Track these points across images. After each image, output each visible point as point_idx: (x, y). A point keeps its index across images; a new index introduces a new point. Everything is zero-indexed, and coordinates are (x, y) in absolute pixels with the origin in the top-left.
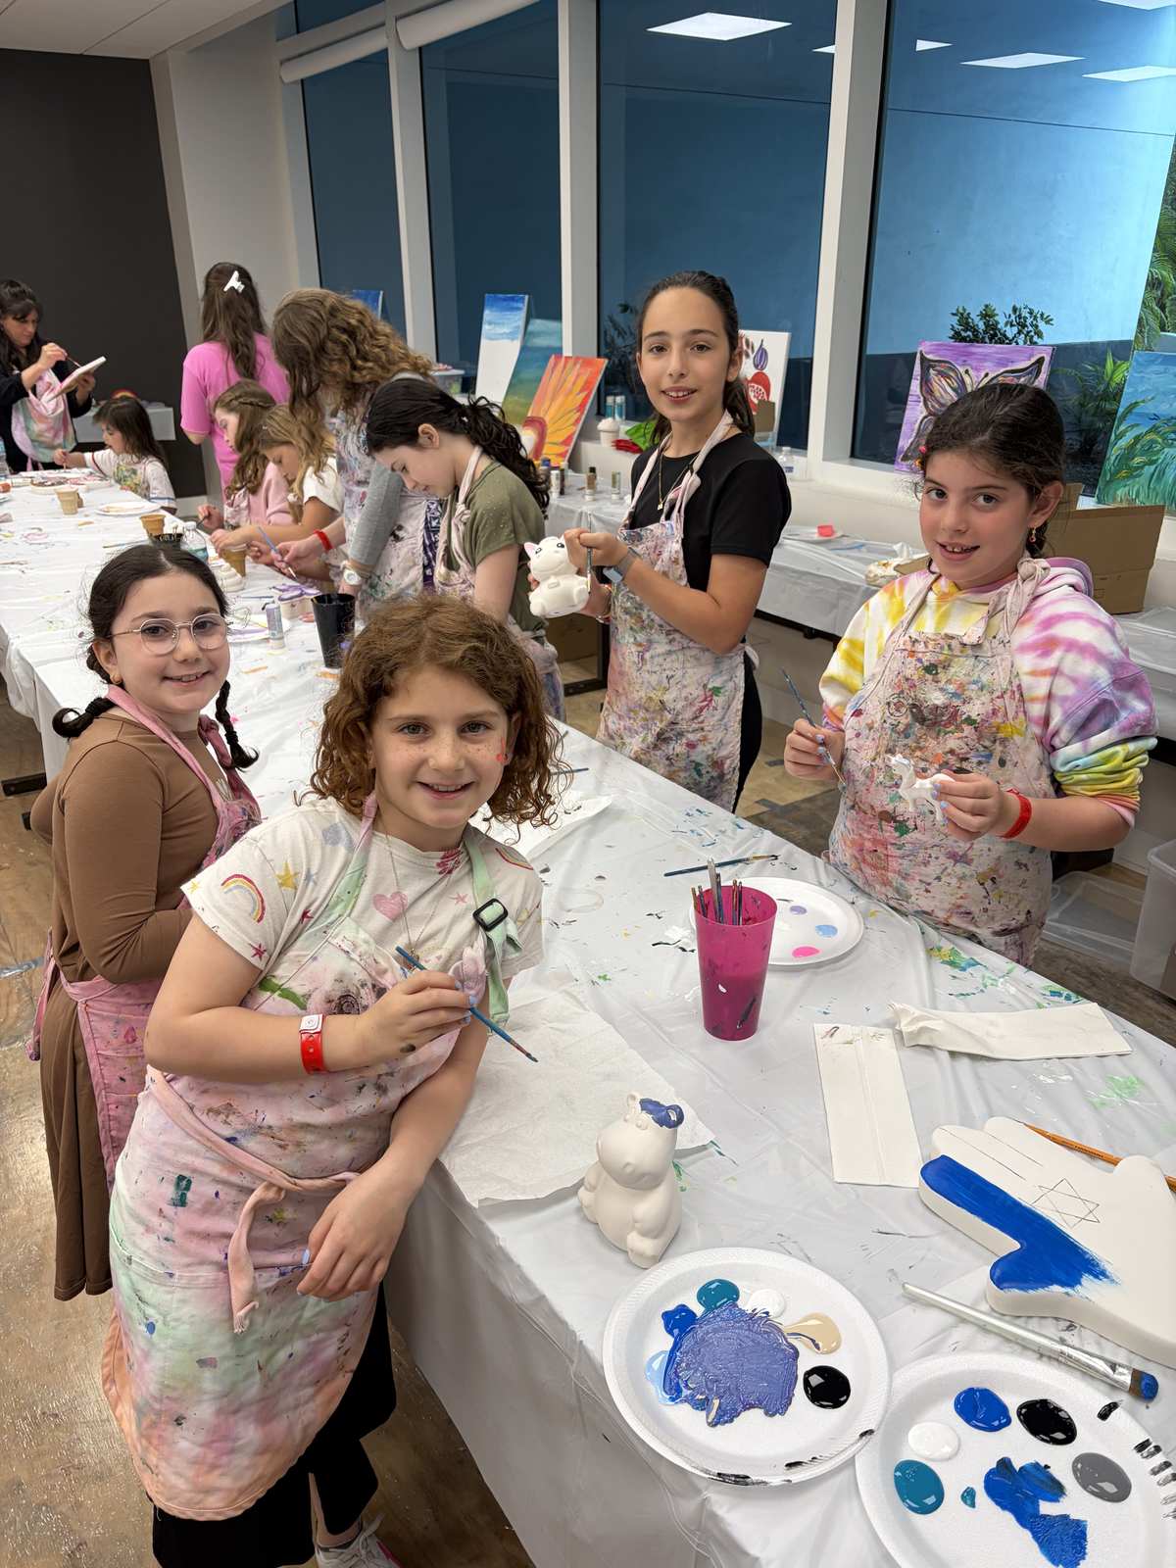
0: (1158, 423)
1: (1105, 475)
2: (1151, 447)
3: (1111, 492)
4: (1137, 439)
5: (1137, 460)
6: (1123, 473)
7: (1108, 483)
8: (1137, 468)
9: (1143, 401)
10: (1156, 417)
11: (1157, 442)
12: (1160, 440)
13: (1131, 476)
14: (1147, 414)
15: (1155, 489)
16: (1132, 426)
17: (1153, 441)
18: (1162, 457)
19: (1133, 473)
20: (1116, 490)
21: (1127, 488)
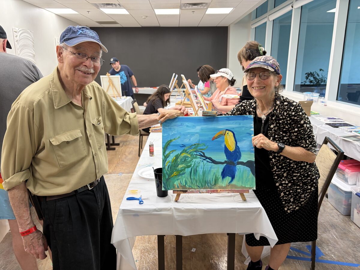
0: (186, 148)
1: (165, 176)
2: (185, 160)
3: (171, 184)
4: (177, 157)
5: (180, 166)
6: (175, 173)
7: (168, 180)
8: (181, 170)
9: (174, 139)
10: (184, 146)
11: (188, 157)
12: (189, 156)
13: (179, 175)
14: (178, 145)
15: (194, 179)
16: (173, 151)
17: (186, 157)
18: (193, 163)
19: (181, 173)
20: (173, 183)
21: (179, 181)
